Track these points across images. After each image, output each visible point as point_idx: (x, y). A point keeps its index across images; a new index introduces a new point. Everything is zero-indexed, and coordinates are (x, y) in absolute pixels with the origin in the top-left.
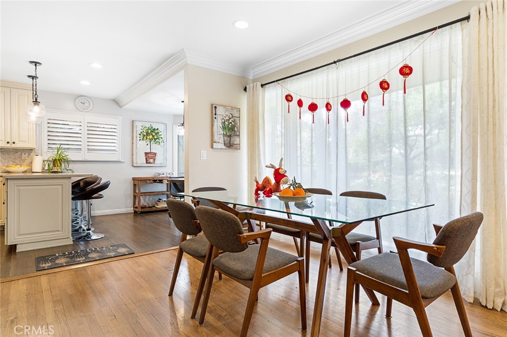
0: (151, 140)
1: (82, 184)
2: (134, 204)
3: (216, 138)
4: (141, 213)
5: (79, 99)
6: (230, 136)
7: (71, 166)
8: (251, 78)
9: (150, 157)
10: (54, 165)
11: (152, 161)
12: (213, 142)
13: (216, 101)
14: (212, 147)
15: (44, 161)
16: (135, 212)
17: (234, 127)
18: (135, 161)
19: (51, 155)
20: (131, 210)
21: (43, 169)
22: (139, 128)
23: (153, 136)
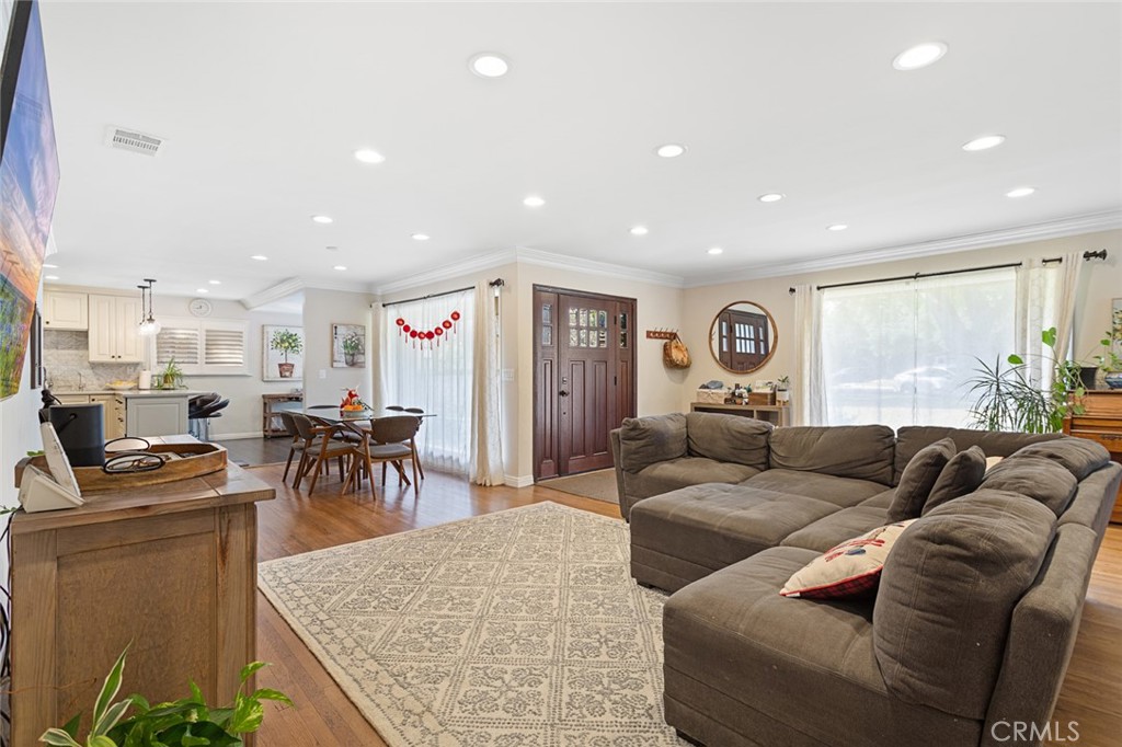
0: (287, 348)
1: (198, 402)
2: (265, 427)
3: (336, 358)
4: (272, 437)
5: (195, 302)
6: (353, 355)
7: (185, 382)
8: (379, 293)
9: (285, 369)
10: (166, 382)
11: (287, 374)
12: (333, 361)
13: (336, 320)
14: (332, 366)
15: (153, 376)
16: (265, 436)
17: (357, 345)
18: (265, 374)
19: (162, 370)
20: (261, 434)
21: (152, 385)
22: (271, 334)
23: (290, 344)
